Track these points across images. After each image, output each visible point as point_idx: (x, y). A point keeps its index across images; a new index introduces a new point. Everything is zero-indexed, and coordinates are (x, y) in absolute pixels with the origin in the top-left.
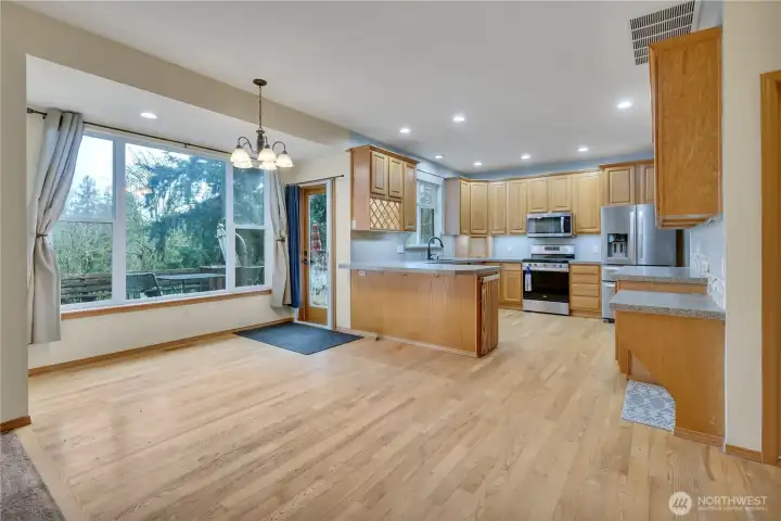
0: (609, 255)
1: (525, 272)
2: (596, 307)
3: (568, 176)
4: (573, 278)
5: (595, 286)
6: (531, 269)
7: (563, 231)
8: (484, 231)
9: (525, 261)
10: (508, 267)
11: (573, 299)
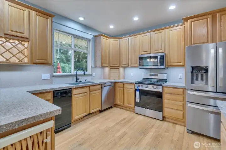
0: (192, 82)
1: (136, 90)
2: (181, 117)
3: (163, 31)
4: (165, 96)
5: (181, 103)
6: (140, 88)
7: (159, 65)
8: (117, 65)
9: (136, 83)
10: (127, 86)
11: (165, 110)
